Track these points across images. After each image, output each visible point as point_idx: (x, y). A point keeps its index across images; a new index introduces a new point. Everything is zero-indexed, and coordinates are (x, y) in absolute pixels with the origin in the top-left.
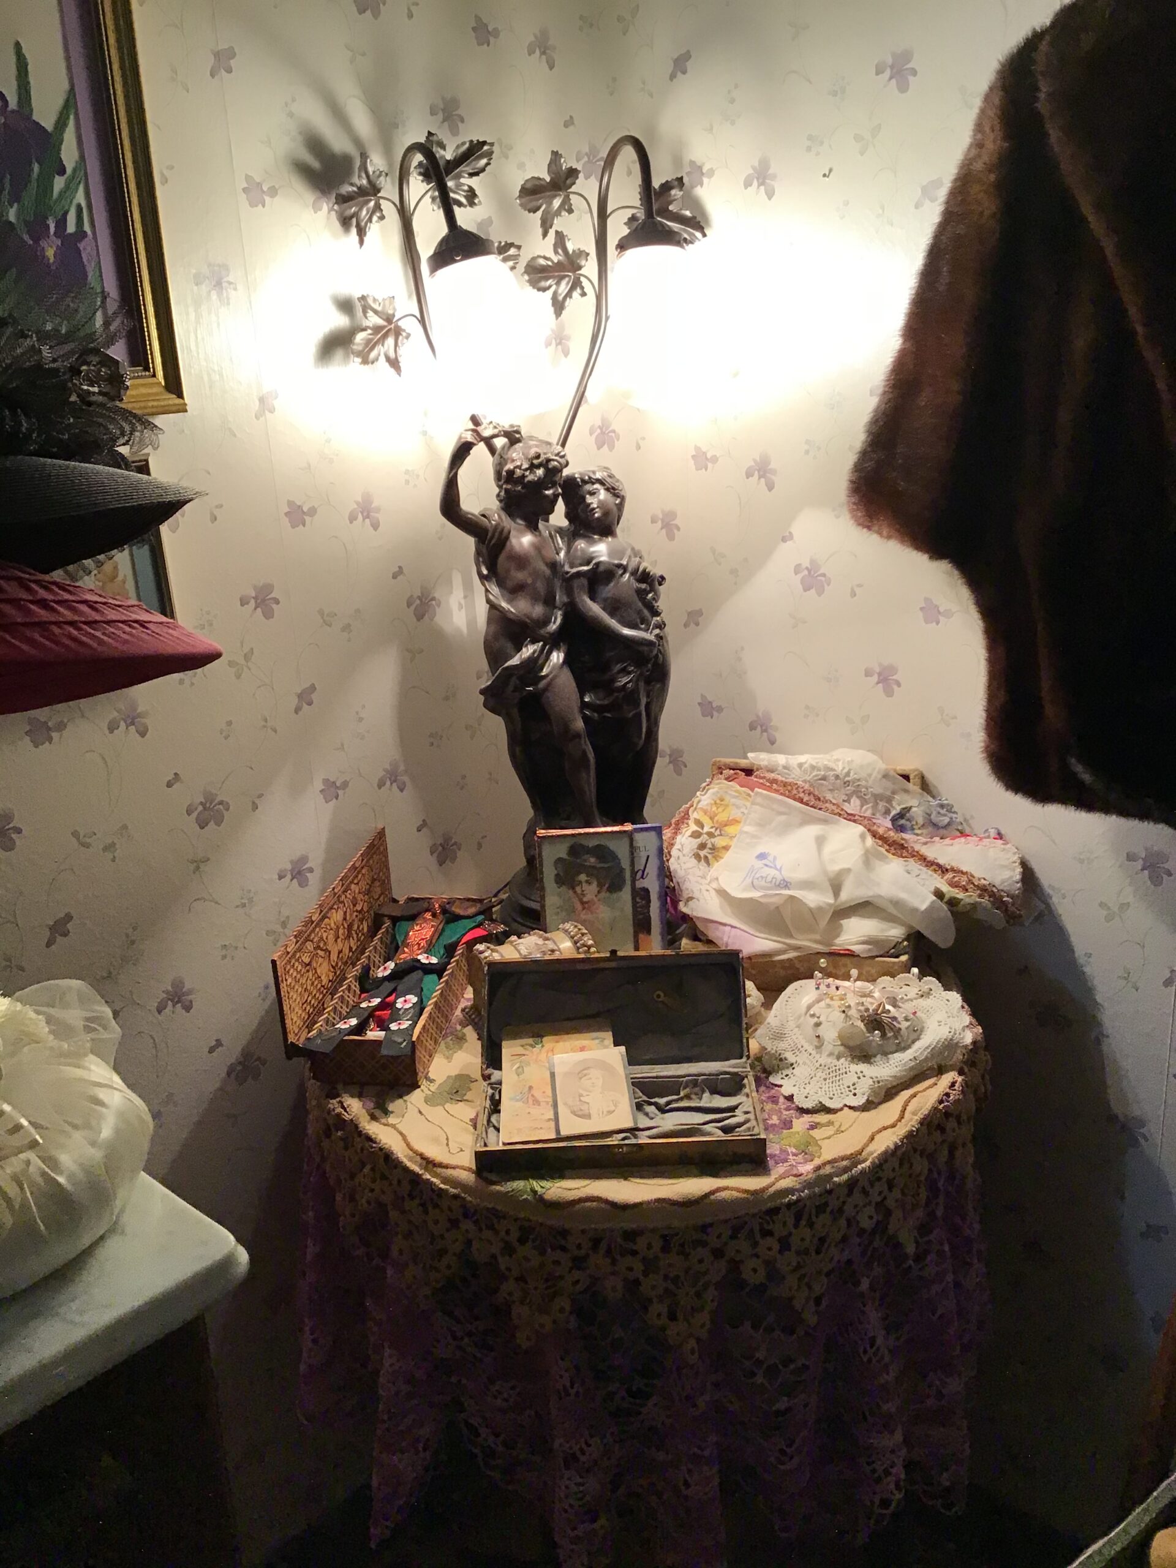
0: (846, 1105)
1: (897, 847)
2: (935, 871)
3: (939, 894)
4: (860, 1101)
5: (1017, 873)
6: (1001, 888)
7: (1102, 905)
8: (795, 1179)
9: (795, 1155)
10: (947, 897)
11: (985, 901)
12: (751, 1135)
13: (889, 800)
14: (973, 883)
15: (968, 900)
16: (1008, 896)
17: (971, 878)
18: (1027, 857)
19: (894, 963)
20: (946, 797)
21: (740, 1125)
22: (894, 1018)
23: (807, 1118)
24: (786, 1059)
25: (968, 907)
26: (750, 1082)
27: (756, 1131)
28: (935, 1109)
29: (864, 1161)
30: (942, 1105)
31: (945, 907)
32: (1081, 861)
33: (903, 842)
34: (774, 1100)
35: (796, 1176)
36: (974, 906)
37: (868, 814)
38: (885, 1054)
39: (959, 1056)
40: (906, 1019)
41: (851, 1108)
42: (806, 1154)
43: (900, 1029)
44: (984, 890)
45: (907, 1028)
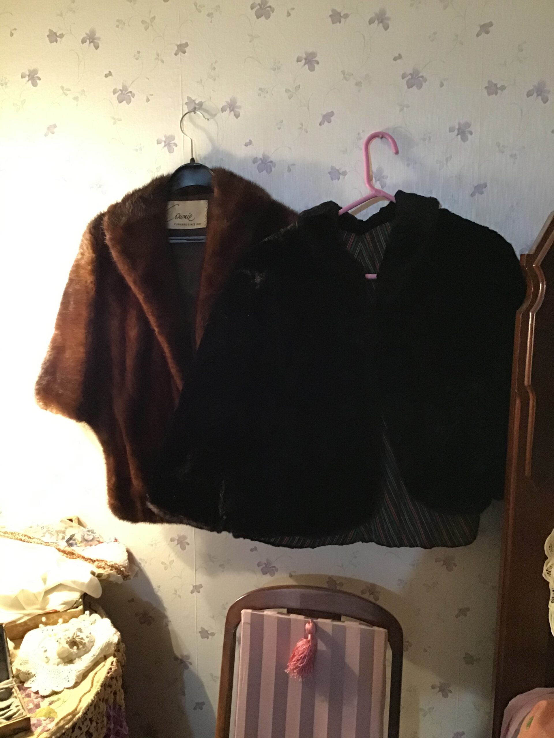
0: (65, 688)
1: (70, 554)
2: (90, 562)
3: (93, 573)
4: (72, 684)
5: (125, 556)
6: (119, 564)
7: (162, 563)
8: (47, 732)
9: (45, 720)
10: (97, 573)
11: (114, 572)
12: (22, 717)
13: (64, 533)
14: (107, 565)
15: (106, 573)
16: (123, 567)
17: (106, 562)
18: (129, 547)
19: (76, 611)
20: (90, 527)
21: (15, 714)
22: (82, 639)
23: (47, 700)
24: (31, 673)
25: (107, 576)
26: (15, 690)
27: (24, 714)
28: (106, 677)
29: (78, 713)
30: (109, 674)
31: (96, 578)
32: (152, 545)
33: (73, 551)
34: (28, 696)
35: (47, 731)
36: (109, 575)
37: (55, 541)
38: (79, 657)
39: (113, 649)
40: (87, 637)
41: (67, 688)
42: (50, 718)
43: (85, 643)
44: (112, 567)
45: (88, 642)
